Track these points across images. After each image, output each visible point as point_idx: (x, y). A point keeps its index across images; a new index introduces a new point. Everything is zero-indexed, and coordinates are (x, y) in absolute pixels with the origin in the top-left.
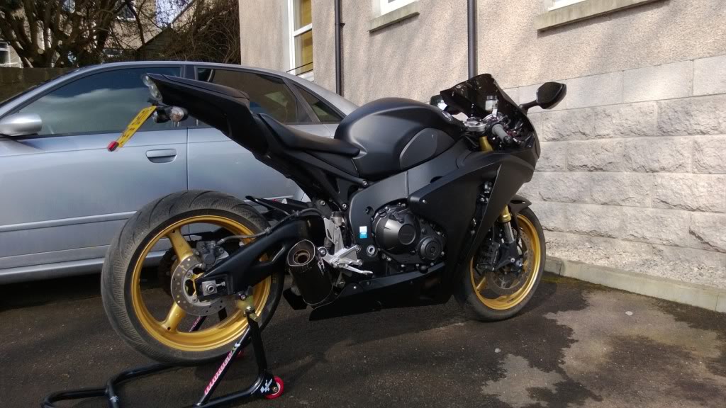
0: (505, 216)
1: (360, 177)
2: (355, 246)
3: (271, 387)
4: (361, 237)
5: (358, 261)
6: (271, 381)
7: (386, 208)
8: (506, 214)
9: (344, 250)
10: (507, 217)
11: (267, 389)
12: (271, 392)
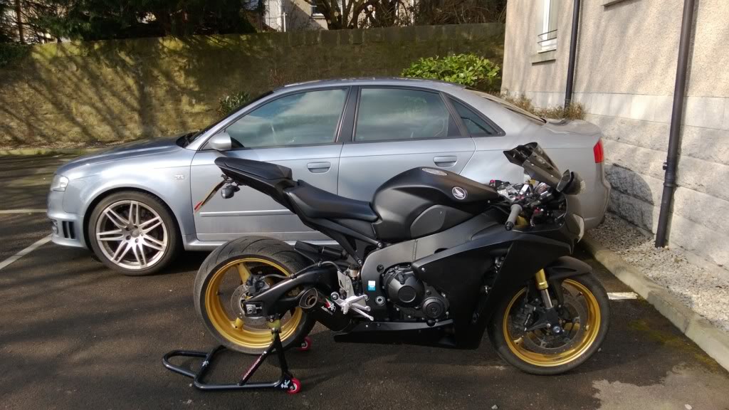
0: (540, 284)
1: (377, 240)
2: (365, 295)
3: (289, 385)
4: (369, 289)
5: (367, 307)
6: (289, 381)
7: (396, 268)
8: (542, 282)
9: (354, 298)
10: (543, 285)
11: (286, 386)
12: (288, 389)
